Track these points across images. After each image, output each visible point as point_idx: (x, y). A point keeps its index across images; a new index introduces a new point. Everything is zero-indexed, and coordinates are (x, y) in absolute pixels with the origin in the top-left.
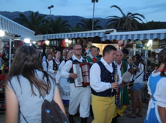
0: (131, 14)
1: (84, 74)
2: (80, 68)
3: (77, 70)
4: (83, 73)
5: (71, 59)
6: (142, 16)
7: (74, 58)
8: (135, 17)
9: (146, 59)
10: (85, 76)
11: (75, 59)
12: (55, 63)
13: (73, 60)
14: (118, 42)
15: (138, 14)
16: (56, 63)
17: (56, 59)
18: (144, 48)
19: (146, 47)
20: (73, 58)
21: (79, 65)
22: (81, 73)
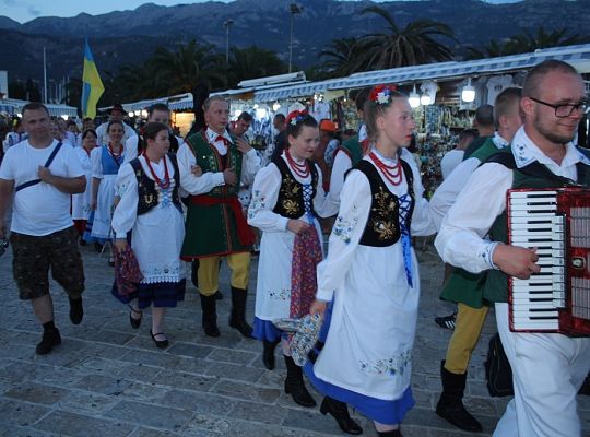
1: (577, 263)
2: (559, 219)
3: (535, 226)
4: (570, 252)
5: (506, 158)
7: (527, 150)
10: (582, 273)
11: (530, 160)
12: (292, 176)
13: (520, 164)
17: (291, 161)
20: (516, 152)
21: (554, 200)
22: (557, 253)
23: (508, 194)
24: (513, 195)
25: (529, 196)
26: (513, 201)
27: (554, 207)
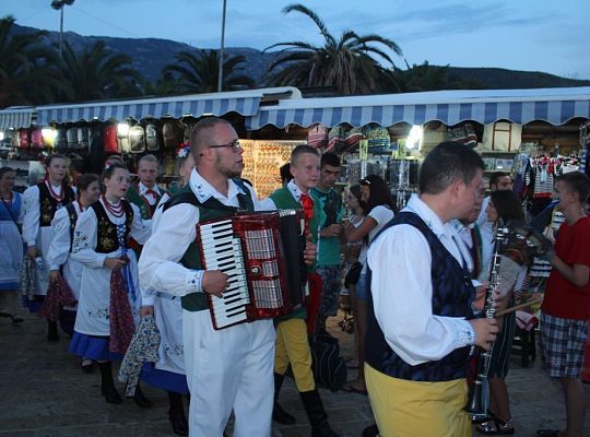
0: (355, 36)
1: (255, 270)
2: (236, 241)
3: (220, 249)
4: (247, 264)
5: (190, 198)
6: (391, 44)
7: (204, 188)
8: (367, 49)
9: (402, 191)
10: (260, 277)
11: (207, 197)
12: (107, 219)
13: (202, 200)
14: (307, 134)
15: (379, 39)
16: (113, 219)
17: (107, 204)
18: (396, 153)
19: (401, 150)
20: (195, 190)
21: (230, 226)
22: (239, 265)
23: (198, 228)
24: (202, 227)
25: (213, 227)
26: (202, 233)
27: (231, 232)
